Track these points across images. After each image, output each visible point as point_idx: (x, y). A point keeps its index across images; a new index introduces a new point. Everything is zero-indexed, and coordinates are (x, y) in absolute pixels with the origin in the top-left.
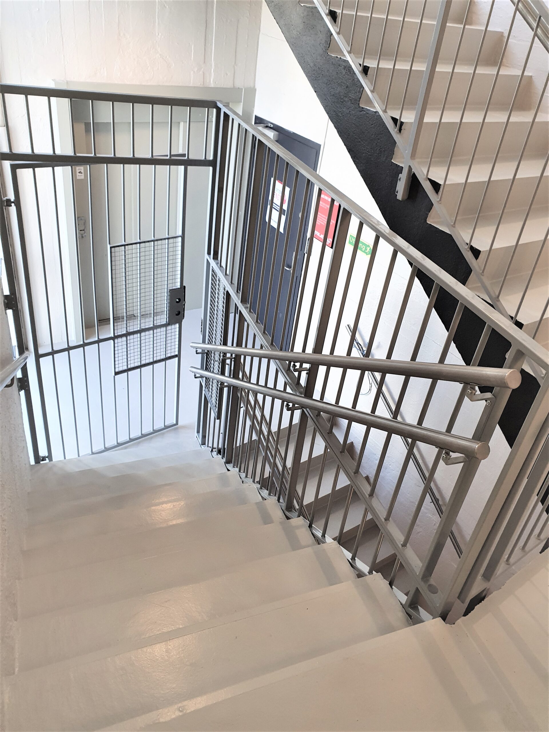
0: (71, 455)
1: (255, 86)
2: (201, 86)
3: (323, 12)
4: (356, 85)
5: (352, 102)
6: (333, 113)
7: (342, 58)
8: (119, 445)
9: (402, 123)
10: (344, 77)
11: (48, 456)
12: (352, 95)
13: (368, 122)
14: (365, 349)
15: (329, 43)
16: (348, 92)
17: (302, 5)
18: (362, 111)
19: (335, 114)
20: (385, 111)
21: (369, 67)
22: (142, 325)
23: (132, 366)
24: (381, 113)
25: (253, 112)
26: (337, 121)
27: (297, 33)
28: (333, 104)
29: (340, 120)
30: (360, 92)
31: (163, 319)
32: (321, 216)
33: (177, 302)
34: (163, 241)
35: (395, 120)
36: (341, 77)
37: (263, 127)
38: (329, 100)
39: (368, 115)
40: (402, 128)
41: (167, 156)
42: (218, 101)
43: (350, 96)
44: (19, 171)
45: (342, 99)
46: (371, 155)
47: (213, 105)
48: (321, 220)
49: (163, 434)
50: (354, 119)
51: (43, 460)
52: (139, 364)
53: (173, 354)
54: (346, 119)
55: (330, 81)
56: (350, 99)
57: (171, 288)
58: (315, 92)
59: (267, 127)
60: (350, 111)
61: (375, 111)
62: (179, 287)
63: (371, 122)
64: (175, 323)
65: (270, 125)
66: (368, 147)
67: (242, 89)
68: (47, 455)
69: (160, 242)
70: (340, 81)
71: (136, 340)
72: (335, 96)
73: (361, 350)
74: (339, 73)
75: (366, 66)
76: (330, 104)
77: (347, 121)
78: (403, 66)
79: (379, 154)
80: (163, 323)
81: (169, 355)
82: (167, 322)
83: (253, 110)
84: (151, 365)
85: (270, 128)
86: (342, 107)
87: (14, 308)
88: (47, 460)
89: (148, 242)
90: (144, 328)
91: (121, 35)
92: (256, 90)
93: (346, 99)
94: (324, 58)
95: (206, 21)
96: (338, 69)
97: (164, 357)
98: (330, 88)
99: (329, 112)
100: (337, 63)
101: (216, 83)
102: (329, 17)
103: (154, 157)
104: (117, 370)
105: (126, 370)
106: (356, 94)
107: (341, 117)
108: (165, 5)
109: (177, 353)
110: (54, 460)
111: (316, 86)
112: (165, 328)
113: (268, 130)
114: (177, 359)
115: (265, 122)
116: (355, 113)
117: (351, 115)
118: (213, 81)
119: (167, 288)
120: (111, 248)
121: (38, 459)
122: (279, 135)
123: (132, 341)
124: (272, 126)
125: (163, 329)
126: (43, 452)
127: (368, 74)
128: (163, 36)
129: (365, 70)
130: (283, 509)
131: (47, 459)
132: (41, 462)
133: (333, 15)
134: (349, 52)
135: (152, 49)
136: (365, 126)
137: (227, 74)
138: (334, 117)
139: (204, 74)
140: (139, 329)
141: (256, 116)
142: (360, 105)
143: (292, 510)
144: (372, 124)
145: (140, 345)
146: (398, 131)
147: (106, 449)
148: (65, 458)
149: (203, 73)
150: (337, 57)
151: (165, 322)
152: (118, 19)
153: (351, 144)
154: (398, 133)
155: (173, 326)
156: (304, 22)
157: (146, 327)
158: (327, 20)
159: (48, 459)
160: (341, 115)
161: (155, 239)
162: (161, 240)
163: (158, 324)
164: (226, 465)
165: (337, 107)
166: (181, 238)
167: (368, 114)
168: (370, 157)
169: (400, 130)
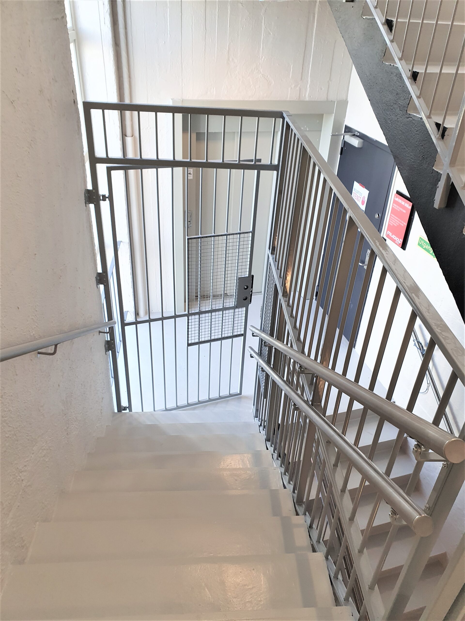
0: (148, 408)
1: (347, 99)
2: (297, 100)
3: (380, 21)
4: (405, 91)
5: (400, 109)
6: (383, 120)
7: (395, 65)
8: (189, 405)
9: (445, 129)
10: (395, 84)
11: (129, 407)
12: (401, 102)
13: (414, 128)
14: (425, 348)
15: (384, 51)
16: (397, 99)
17: (364, 17)
18: (409, 117)
19: (385, 121)
20: (429, 117)
21: (418, 73)
22: (213, 306)
23: (203, 340)
24: (424, 119)
25: (344, 122)
26: (386, 128)
27: (358, 45)
28: (384, 111)
29: (389, 127)
30: (408, 99)
31: (232, 302)
32: (394, 218)
33: (246, 289)
34: (235, 236)
35: (438, 125)
36: (392, 84)
37: (350, 136)
38: (381, 108)
39: (414, 122)
40: (445, 134)
41: (237, 161)
42: (284, 111)
43: (399, 103)
44: (113, 172)
45: (391, 106)
46: (414, 162)
47: (279, 115)
48: (394, 221)
49: (228, 401)
50: (401, 125)
51: (124, 410)
52: (209, 339)
53: (239, 333)
54: (394, 126)
55: (382, 89)
56: (399, 106)
57: (240, 277)
58: (369, 100)
59: (354, 135)
60: (398, 118)
61: (421, 117)
62: (247, 276)
63: (416, 128)
64: (242, 307)
65: (357, 134)
66: (412, 154)
67: (335, 102)
68: (127, 406)
69: (231, 236)
70: (391, 89)
71: (207, 318)
72: (386, 103)
73: (421, 350)
74: (391, 80)
75: (416, 72)
76: (381, 112)
77: (395, 128)
78: (449, 70)
79: (421, 161)
80: (231, 306)
81: (235, 334)
82: (235, 305)
83: (344, 121)
84: (219, 340)
85: (357, 136)
86: (391, 114)
87: (105, 284)
88: (128, 411)
89: (222, 235)
90: (214, 308)
91: (230, 60)
92: (348, 102)
93: (395, 106)
94: (379, 67)
95: (306, 43)
96: (391, 77)
97: (232, 335)
98: (382, 96)
99: (379, 120)
100: (390, 71)
101: (310, 97)
102: (386, 27)
103: (225, 162)
104: (190, 342)
105: (197, 342)
106: (404, 100)
107: (389, 124)
108: (270, 32)
109: (243, 332)
110: (133, 411)
111: (370, 95)
112: (233, 310)
113: (354, 138)
114: (243, 337)
115: (353, 131)
116: (402, 120)
117: (398, 122)
118: (308, 96)
119: (237, 276)
120: (188, 239)
121: (120, 408)
122: (363, 142)
123: (203, 319)
124: (358, 134)
125: (232, 311)
126: (124, 403)
127: (417, 79)
128: (266, 59)
129: (415, 76)
130: (294, 501)
131: (127, 409)
132: (123, 411)
133: (389, 24)
134: (400, 59)
135: (255, 70)
136: (410, 132)
137: (321, 89)
138: (384, 124)
139: (300, 90)
140: (210, 309)
141: (346, 126)
142: (407, 112)
143: (302, 504)
144: (417, 131)
145: (211, 323)
146: (441, 137)
147: (178, 408)
148: (143, 411)
149: (300, 88)
150: (390, 65)
151: (233, 305)
152: (229, 47)
153: (397, 151)
154: (440, 139)
155: (240, 310)
156: (364, 34)
157: (217, 308)
158: (383, 29)
159: (129, 409)
160: (390, 122)
161: (228, 233)
162: (233, 234)
163: (227, 306)
164: (267, 442)
165: (387, 114)
166: (252, 233)
167: (414, 120)
168: (413, 163)
169: (443, 136)
